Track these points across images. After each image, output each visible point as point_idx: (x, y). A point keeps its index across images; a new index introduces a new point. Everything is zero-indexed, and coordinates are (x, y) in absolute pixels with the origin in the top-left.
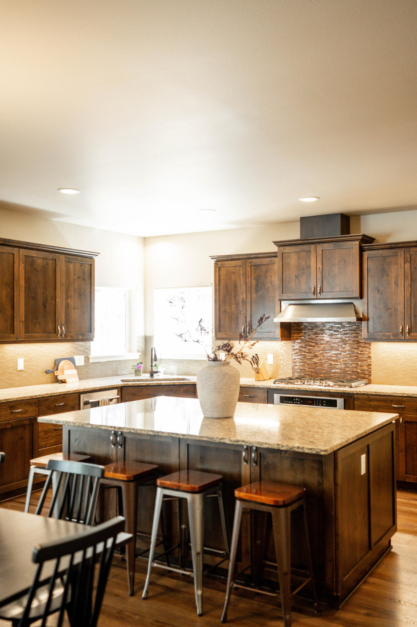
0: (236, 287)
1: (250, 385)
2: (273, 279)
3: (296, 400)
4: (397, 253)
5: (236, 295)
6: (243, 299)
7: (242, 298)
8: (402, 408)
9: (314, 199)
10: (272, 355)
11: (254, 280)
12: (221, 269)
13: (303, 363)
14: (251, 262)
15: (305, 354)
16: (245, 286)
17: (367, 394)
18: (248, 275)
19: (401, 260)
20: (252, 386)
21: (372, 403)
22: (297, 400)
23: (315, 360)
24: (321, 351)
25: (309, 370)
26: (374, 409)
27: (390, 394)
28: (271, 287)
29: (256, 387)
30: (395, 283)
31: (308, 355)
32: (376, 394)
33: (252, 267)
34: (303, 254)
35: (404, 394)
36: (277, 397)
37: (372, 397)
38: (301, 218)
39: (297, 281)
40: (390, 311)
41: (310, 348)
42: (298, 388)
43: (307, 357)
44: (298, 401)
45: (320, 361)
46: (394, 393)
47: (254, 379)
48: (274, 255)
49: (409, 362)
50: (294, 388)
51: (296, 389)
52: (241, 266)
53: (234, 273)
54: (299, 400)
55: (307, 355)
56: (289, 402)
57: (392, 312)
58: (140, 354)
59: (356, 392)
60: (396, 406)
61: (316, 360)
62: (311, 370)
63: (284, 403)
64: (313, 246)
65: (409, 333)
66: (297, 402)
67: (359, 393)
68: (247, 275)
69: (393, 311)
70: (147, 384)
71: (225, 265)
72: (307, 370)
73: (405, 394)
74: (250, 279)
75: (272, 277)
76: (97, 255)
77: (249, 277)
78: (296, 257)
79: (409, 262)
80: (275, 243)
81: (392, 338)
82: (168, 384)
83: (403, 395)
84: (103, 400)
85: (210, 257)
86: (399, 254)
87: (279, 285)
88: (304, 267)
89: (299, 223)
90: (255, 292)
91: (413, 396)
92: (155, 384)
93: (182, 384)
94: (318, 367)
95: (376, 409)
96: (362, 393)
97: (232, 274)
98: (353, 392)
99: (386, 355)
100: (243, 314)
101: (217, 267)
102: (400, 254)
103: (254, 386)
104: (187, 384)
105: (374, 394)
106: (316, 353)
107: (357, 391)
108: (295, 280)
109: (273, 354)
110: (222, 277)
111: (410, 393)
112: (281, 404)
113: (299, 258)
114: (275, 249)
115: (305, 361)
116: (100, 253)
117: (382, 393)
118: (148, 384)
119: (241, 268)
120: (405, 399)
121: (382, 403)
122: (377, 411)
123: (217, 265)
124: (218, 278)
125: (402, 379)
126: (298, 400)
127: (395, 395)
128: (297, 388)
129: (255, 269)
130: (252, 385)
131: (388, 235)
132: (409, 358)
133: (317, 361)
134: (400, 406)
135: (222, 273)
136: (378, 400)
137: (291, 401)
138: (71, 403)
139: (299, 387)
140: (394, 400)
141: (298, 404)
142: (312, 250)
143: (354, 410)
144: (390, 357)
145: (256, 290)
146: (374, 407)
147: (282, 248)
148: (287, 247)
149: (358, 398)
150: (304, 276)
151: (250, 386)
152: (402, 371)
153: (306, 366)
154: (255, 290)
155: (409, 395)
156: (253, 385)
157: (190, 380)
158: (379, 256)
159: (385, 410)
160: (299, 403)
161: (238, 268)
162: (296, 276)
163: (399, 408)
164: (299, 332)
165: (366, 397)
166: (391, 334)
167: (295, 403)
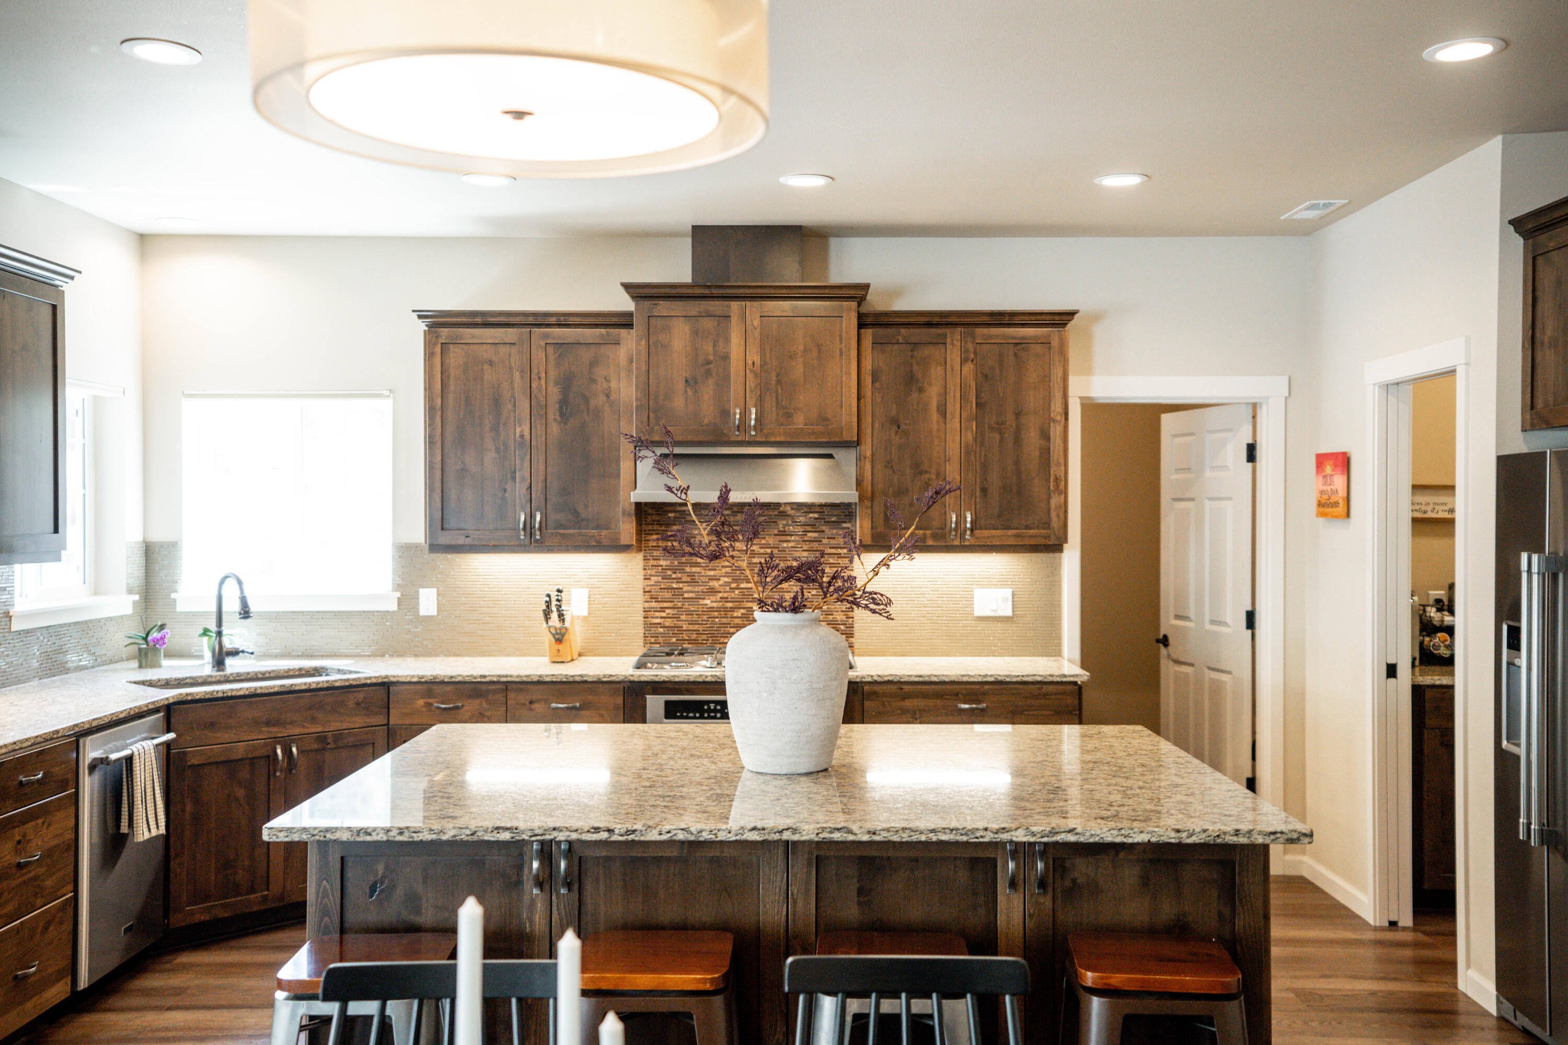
0: (497, 402)
1: (572, 676)
2: (613, 384)
3: (709, 707)
4: (945, 336)
5: (499, 425)
6: (522, 436)
7: (518, 435)
8: (983, 710)
9: (820, 182)
10: (585, 592)
11: (556, 383)
12: (449, 349)
13: (675, 612)
14: (546, 336)
15: (681, 585)
16: (529, 401)
17: (899, 682)
18: (538, 368)
19: (954, 355)
20: (578, 679)
21: (909, 703)
22: (712, 707)
23: (708, 602)
24: (724, 576)
25: (691, 627)
26: (913, 717)
27: (953, 679)
28: (607, 408)
29: (590, 679)
30: (938, 410)
31: (689, 588)
32: (921, 679)
33: (550, 350)
34: (708, 324)
35: (986, 675)
36: (655, 703)
37: (906, 688)
38: (695, 228)
39: (690, 393)
40: (927, 476)
41: (694, 569)
42: (716, 676)
43: (686, 595)
44: (715, 711)
45: (721, 604)
46: (964, 676)
47: (546, 660)
48: (623, 321)
49: (945, 599)
50: (704, 678)
51: (709, 679)
52: (514, 344)
53: (491, 363)
54: (719, 707)
55: (685, 589)
56: (691, 715)
57: (929, 480)
58: (137, 597)
59: (870, 679)
60: (967, 706)
61: (712, 602)
62: (696, 627)
63: (676, 717)
64: (735, 306)
65: (972, 530)
66: (712, 714)
67: (879, 679)
68: (535, 371)
69: (934, 476)
70: (253, 690)
71: (460, 340)
72: (685, 627)
73: (991, 676)
74: (543, 382)
75: (610, 382)
76: (72, 278)
77: (540, 378)
78: (687, 329)
79: (972, 361)
80: (628, 287)
81: (930, 542)
82: (314, 686)
83: (985, 680)
84: (142, 751)
85: (414, 311)
86: (948, 340)
87: (639, 403)
88: (711, 358)
89: (689, 240)
90: (558, 418)
91: (1008, 680)
92: (276, 689)
93: (355, 683)
94: (717, 620)
95: (917, 716)
96: (886, 679)
97: (486, 367)
98: (863, 680)
99: (890, 583)
100: (523, 479)
101: (435, 344)
102: (952, 340)
103: (585, 679)
104: (369, 682)
105: (917, 679)
106: (711, 584)
107: (872, 676)
108: (686, 392)
109: (587, 590)
110: (453, 372)
111: (1001, 673)
112: (666, 720)
113: (695, 333)
114: (625, 304)
115: (680, 604)
116: (80, 272)
117: (936, 676)
118: (256, 689)
119: (514, 350)
120: (987, 687)
121: (931, 703)
122: (921, 723)
123: (438, 337)
124: (439, 376)
125: (929, 641)
126: (715, 707)
127: (965, 679)
128: (712, 676)
129: (559, 356)
130: (579, 676)
131: (897, 293)
132: (944, 589)
133: (715, 605)
134: (974, 706)
135: (452, 361)
136: (924, 695)
137: (695, 713)
138: (57, 769)
139: (717, 674)
140: (962, 694)
141: (715, 718)
142: (732, 315)
143: (863, 723)
144: (899, 589)
145: (562, 414)
146: (915, 713)
147: (648, 303)
148: (662, 302)
149: (875, 693)
150: (711, 382)
151: (571, 679)
152: (928, 622)
153: (683, 617)
154: (558, 414)
155: (1000, 678)
156: (581, 676)
157: (359, 672)
158: (900, 341)
159: (940, 719)
160: (719, 715)
161: (503, 350)
162: (687, 381)
163: (972, 710)
164: (663, 528)
165: (893, 688)
166: (928, 532)
167: (706, 715)
